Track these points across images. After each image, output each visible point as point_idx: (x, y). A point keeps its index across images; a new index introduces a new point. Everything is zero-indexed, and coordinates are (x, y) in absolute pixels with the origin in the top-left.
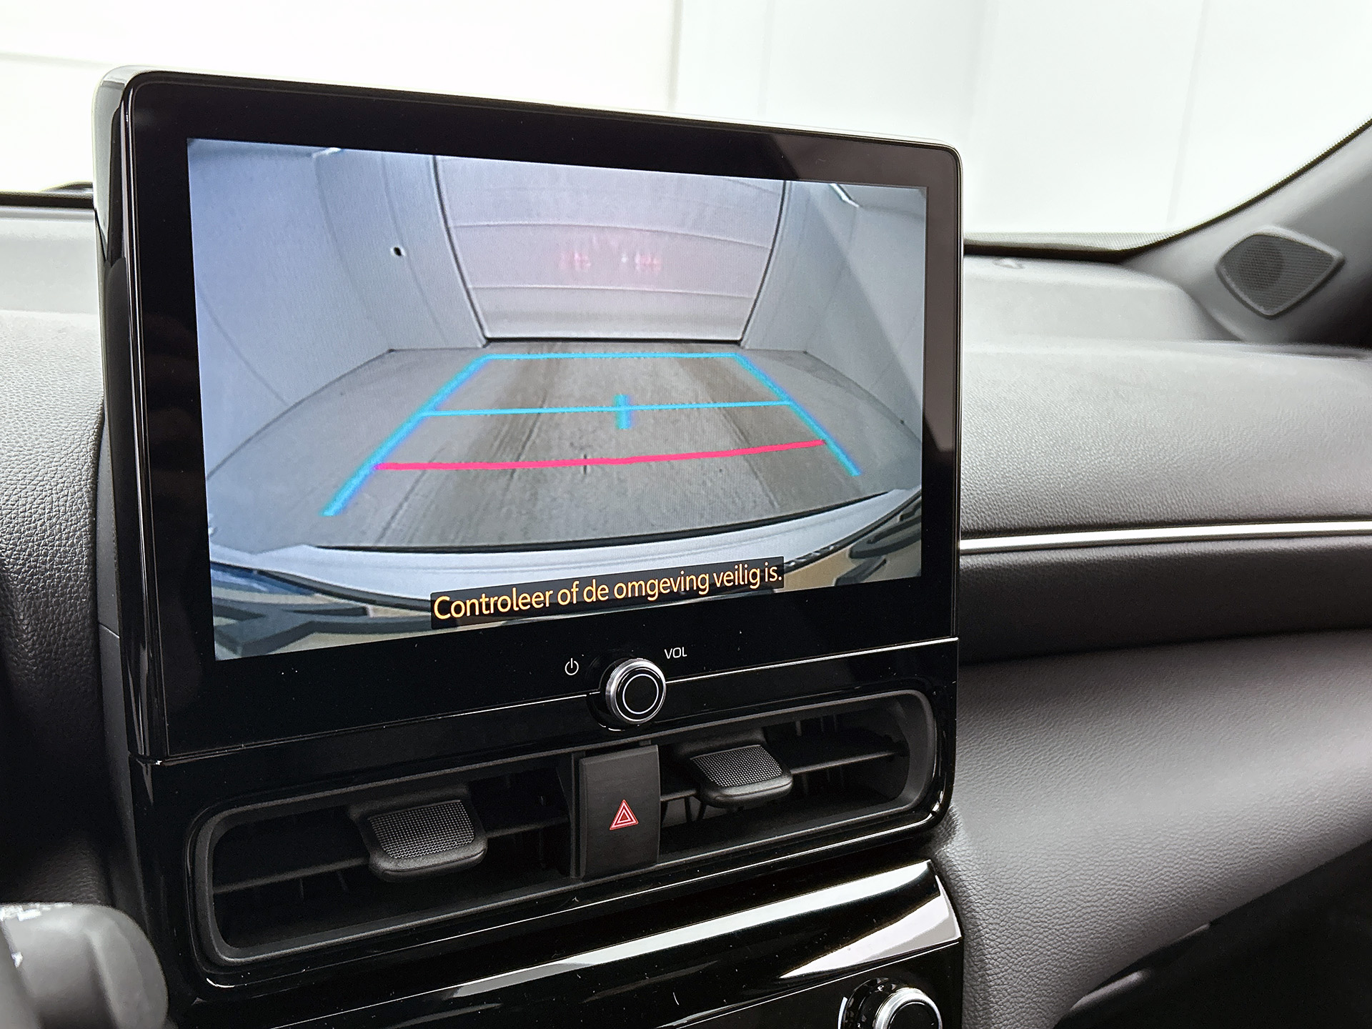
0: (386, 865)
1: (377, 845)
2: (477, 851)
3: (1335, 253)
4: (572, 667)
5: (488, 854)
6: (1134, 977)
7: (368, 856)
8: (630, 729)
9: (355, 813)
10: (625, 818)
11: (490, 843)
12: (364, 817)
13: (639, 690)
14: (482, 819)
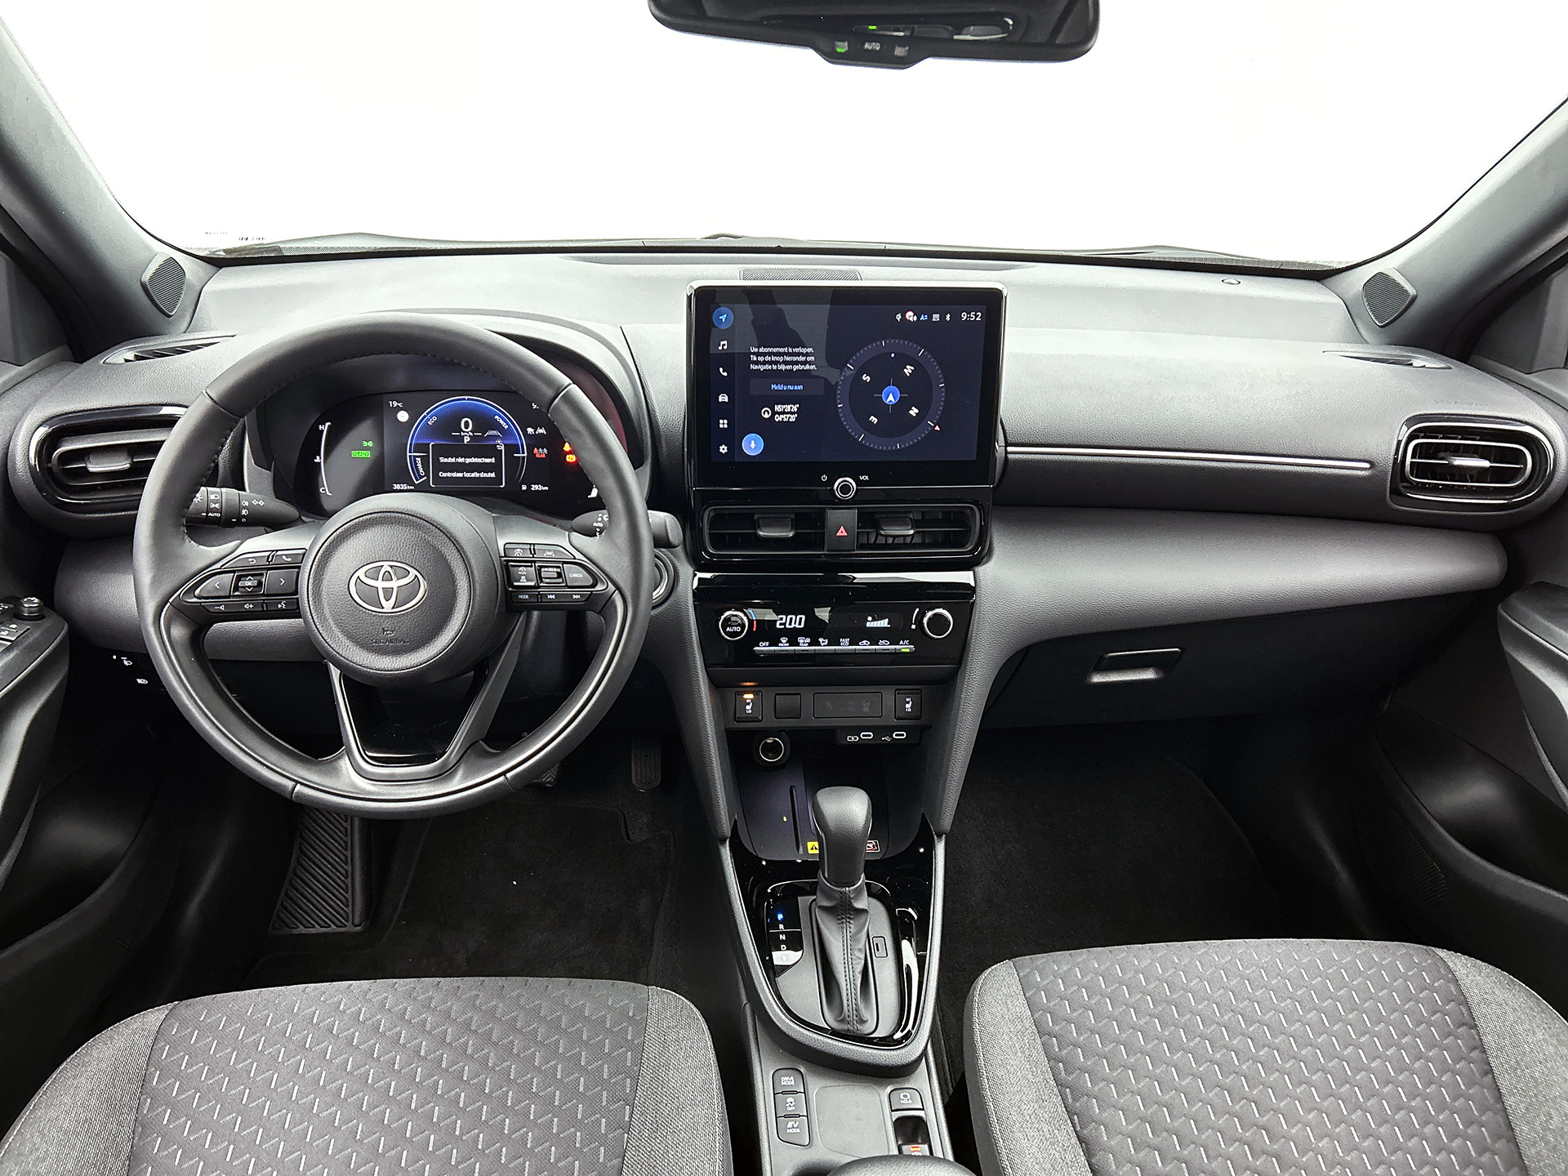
0: (761, 533)
1: (759, 527)
2: (791, 534)
3: (1412, 291)
4: (824, 478)
5: (794, 537)
6: (1149, 675)
7: (756, 530)
8: (842, 502)
9: (756, 517)
10: (842, 532)
11: (796, 533)
12: (759, 519)
13: (845, 489)
14: (794, 526)
